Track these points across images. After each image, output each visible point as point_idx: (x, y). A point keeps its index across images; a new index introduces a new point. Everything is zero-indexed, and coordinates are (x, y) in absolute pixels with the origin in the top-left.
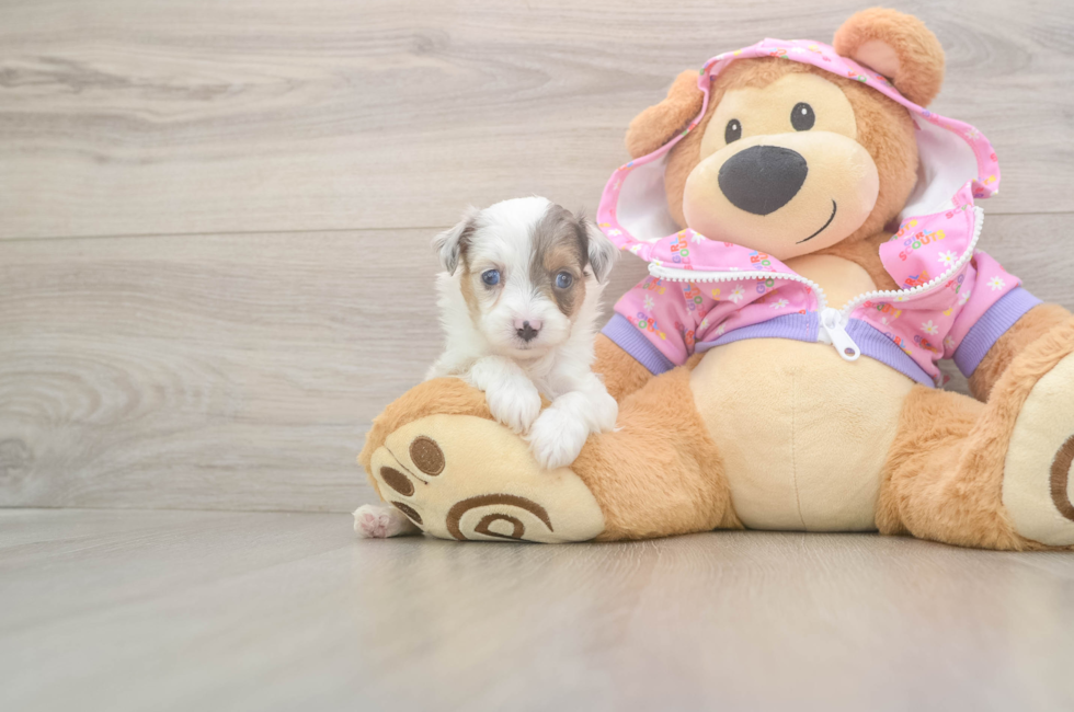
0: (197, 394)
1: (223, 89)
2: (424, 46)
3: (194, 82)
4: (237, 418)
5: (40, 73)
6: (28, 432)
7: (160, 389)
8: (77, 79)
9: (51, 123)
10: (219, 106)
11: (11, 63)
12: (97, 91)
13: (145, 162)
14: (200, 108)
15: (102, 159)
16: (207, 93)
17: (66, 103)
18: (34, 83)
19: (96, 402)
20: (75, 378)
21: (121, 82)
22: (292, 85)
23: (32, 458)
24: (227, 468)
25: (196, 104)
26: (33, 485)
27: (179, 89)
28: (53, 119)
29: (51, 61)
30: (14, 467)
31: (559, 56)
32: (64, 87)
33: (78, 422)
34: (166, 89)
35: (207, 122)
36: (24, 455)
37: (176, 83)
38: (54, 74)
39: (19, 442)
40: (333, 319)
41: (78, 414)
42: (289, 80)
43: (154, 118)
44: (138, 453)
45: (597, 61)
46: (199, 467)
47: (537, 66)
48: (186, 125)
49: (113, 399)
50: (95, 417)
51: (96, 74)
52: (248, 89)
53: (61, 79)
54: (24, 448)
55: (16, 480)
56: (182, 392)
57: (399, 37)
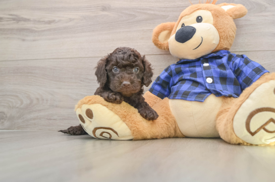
0: (47, 100)
1: (53, 21)
2: (104, 9)
3: (46, 20)
4: (57, 107)
5: (8, 18)
6: (5, 110)
7: (38, 99)
8: (18, 19)
9: (11, 31)
10: (53, 26)
11: (2, 16)
12: (23, 22)
13: (34, 40)
14: (48, 26)
15: (24, 40)
16: (50, 22)
17: (15, 26)
18: (7, 21)
19: (22, 103)
20: (17, 96)
21: (28, 20)
22: (71, 20)
23: (6, 117)
24: (54, 119)
26: (7, 124)
27: (43, 22)
28: (12, 30)
29: (11, 15)
30: (2, 119)
31: (139, 10)
32: (14, 22)
33: (18, 108)
34: (39, 21)
35: (49, 30)
36: (5, 116)
37: (42, 20)
38: (12, 18)
39: (3, 113)
40: (81, 81)
41: (18, 105)
42: (70, 19)
43: (36, 29)
44: (32, 116)
45: (149, 12)
46: (47, 119)
47: (133, 13)
48: (44, 31)
49: (26, 102)
50: (22, 106)
51: (22, 18)
52: (59, 21)
53: (14, 19)
54: (4, 114)
55: (3, 122)
56: (43, 100)
57: (98, 7)
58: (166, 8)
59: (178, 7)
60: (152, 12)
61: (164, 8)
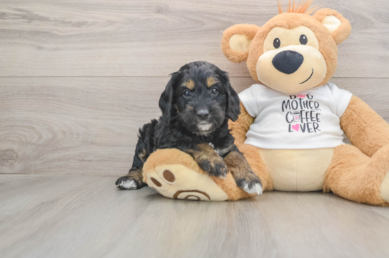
0: (78, 135)
1: (84, 23)
2: (159, 10)
3: (74, 20)
4: (92, 143)
5: (15, 15)
6: (15, 147)
7: (64, 133)
8: (30, 18)
9: (20, 33)
10: (84, 30)
11: (4, 10)
12: (37, 22)
13: (56, 49)
14: (76, 30)
15: (40, 48)
16: (79, 24)
17: (26, 26)
18: (13, 18)
19: (40, 137)
20: (33, 128)
21: (47, 19)
22: (110, 23)
23: (17, 156)
24: (89, 161)
25: (75, 29)
26: (18, 166)
27: (68, 23)
29: (19, 10)
30: (11, 159)
31: (208, 16)
32: (24, 20)
33: (34, 144)
34: (63, 22)
35: (79, 35)
36: (15, 155)
37: (67, 20)
38: (21, 15)
39: (13, 151)
40: (127, 109)
41: (34, 141)
42: (109, 21)
43: (59, 34)
44: (56, 155)
45: (222, 19)
46: (79, 160)
47: (201, 19)
48: (72, 36)
49: (46, 136)
50: (40, 142)
51: (37, 15)
52: (94, 23)
53: (24, 17)
54: (14, 153)
55: (12, 164)
56: (72, 134)
57: (150, 7)
58: (246, 14)
59: (261, 14)
60: (226, 19)
61: (243, 14)
